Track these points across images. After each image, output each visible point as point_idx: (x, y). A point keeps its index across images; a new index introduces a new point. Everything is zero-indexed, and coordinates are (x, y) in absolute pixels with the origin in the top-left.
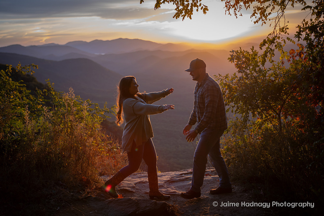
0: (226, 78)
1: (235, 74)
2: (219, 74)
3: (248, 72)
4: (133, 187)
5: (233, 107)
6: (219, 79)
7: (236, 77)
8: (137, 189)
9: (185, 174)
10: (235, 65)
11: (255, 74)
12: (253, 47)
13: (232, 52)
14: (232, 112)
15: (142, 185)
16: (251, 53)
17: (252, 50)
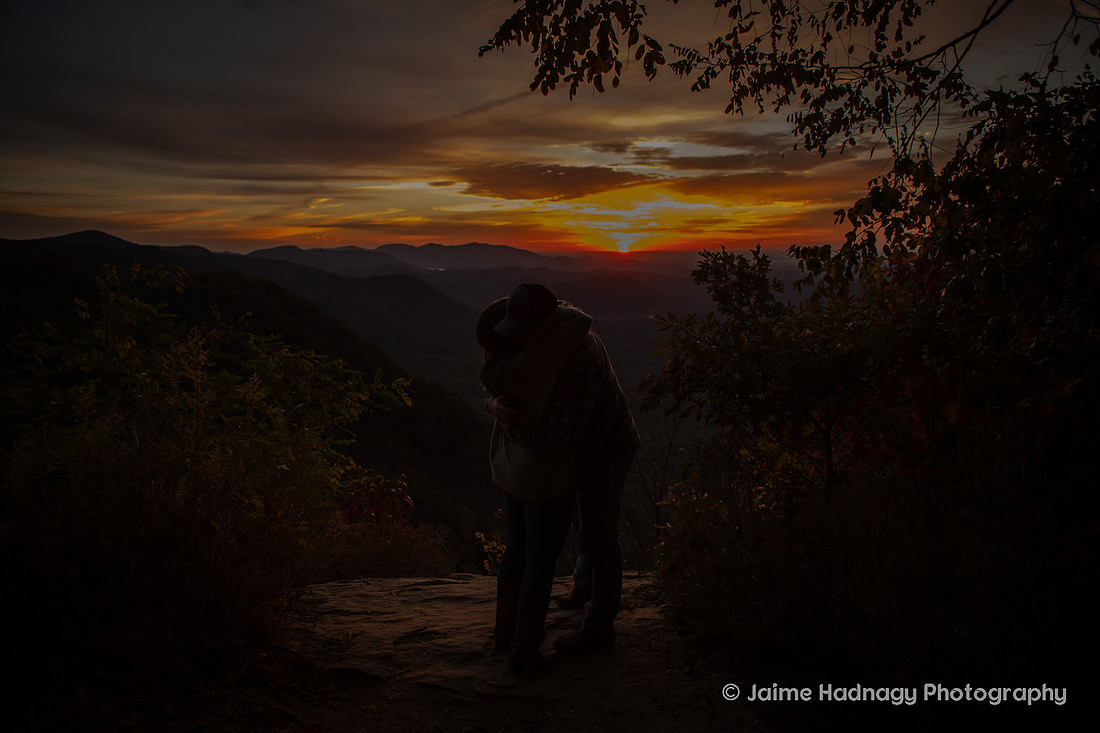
0: (687, 326)
1: (712, 314)
2: (669, 314)
3: (746, 309)
5: (701, 405)
6: (667, 328)
7: (715, 322)
10: (709, 292)
11: (764, 319)
12: (759, 247)
13: (703, 255)
14: (699, 418)
15: (419, 645)
16: (753, 262)
17: (756, 254)
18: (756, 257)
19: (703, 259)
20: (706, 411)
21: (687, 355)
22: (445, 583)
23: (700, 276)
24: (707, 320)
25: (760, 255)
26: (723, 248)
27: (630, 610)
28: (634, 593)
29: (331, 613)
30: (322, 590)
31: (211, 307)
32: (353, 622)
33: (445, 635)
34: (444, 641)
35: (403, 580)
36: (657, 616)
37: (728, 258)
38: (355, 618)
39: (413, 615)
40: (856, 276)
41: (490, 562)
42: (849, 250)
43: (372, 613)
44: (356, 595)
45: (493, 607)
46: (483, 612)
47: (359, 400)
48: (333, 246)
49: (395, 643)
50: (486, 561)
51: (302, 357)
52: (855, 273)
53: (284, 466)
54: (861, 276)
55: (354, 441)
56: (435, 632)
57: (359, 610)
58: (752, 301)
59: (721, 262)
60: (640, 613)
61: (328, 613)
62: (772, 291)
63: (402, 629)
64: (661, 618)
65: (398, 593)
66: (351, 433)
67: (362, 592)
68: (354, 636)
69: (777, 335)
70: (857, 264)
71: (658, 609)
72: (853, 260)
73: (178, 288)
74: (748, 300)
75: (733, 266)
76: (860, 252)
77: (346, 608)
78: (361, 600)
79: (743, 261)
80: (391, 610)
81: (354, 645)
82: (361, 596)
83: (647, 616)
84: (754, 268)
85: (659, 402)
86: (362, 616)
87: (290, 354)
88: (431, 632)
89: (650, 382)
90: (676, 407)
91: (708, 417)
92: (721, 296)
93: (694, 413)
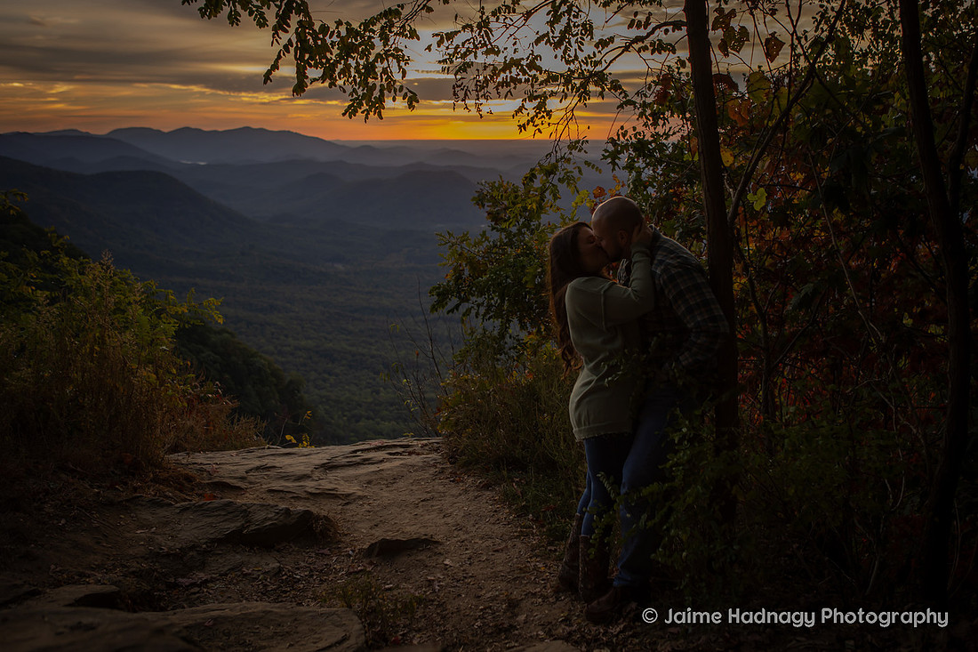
0: (462, 242)
1: (484, 232)
2: (449, 232)
4: (243, 478)
5: (478, 306)
6: (446, 243)
7: (487, 239)
8: (251, 483)
9: (362, 450)
10: (487, 215)
14: (477, 316)
20: (482, 310)
23: (478, 201)
24: (480, 237)
26: (501, 177)
34: (281, 470)
49: (247, 472)
56: (274, 467)
71: (439, 454)
79: (515, 190)
85: (446, 303)
88: (271, 467)
89: (439, 288)
90: (457, 307)
91: (484, 315)
92: (495, 218)
93: (473, 312)
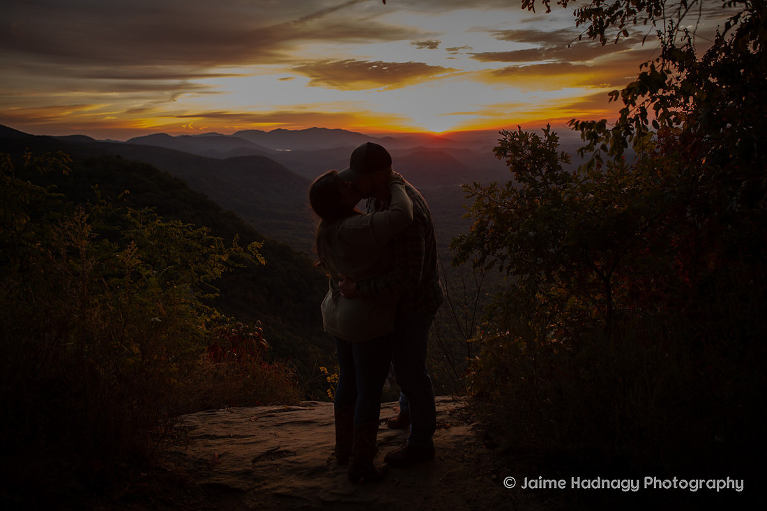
0: (489, 193)
1: (510, 183)
2: (475, 183)
3: (539, 179)
6: (473, 195)
7: (513, 190)
10: (508, 165)
12: (548, 126)
13: (502, 134)
15: (274, 462)
16: (544, 139)
17: (546, 131)
18: (547, 134)
19: (502, 137)
20: (507, 263)
21: (489, 218)
22: (295, 410)
23: (500, 151)
24: (506, 188)
25: (550, 133)
26: (519, 127)
27: (447, 428)
28: (450, 415)
29: (201, 437)
30: (193, 419)
31: (92, 187)
32: (219, 444)
33: (295, 454)
34: (293, 458)
35: (260, 408)
36: (469, 433)
37: (523, 136)
38: (221, 441)
39: (269, 437)
40: (630, 145)
41: (332, 391)
42: (624, 123)
43: (235, 436)
44: (221, 422)
45: (333, 428)
46: (326, 433)
47: (220, 261)
48: (197, 133)
49: (254, 461)
50: (329, 390)
51: (172, 226)
52: (630, 141)
53: (157, 319)
54: (635, 144)
55: (218, 295)
56: (287, 451)
57: (225, 434)
58: (544, 171)
59: (517, 139)
60: (455, 431)
61: (198, 437)
62: (560, 162)
63: (259, 449)
64: (472, 434)
65: (256, 419)
66: (214, 287)
67: (226, 419)
68: (220, 456)
69: (565, 199)
70: (631, 134)
71: (470, 427)
72: (628, 131)
73: (64, 172)
74: (541, 171)
75: (527, 143)
76: (634, 125)
77: (212, 433)
78: (226, 426)
79: (536, 138)
80: (250, 434)
81: (220, 463)
82: (226, 422)
83: (461, 433)
84: (545, 144)
85: (468, 256)
86: (227, 440)
87: (162, 225)
88: (282, 452)
89: (461, 240)
90: (482, 260)
91: (509, 268)
92: (518, 168)
93: (497, 265)
